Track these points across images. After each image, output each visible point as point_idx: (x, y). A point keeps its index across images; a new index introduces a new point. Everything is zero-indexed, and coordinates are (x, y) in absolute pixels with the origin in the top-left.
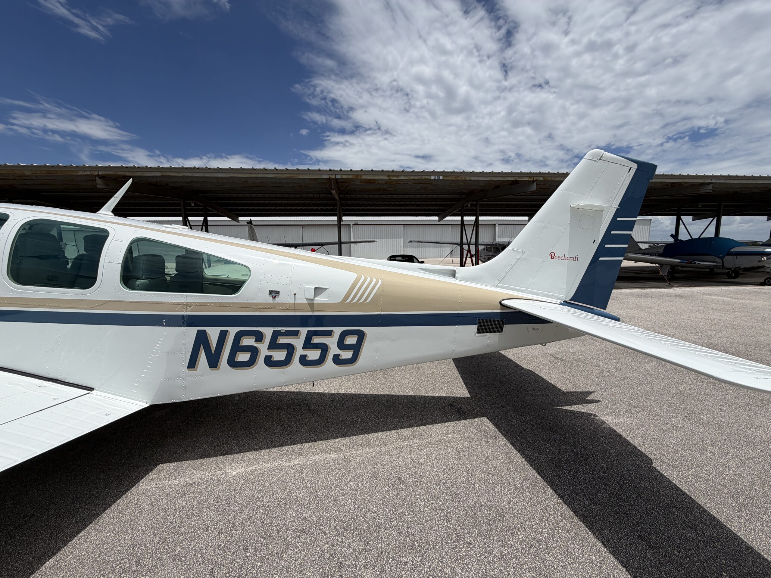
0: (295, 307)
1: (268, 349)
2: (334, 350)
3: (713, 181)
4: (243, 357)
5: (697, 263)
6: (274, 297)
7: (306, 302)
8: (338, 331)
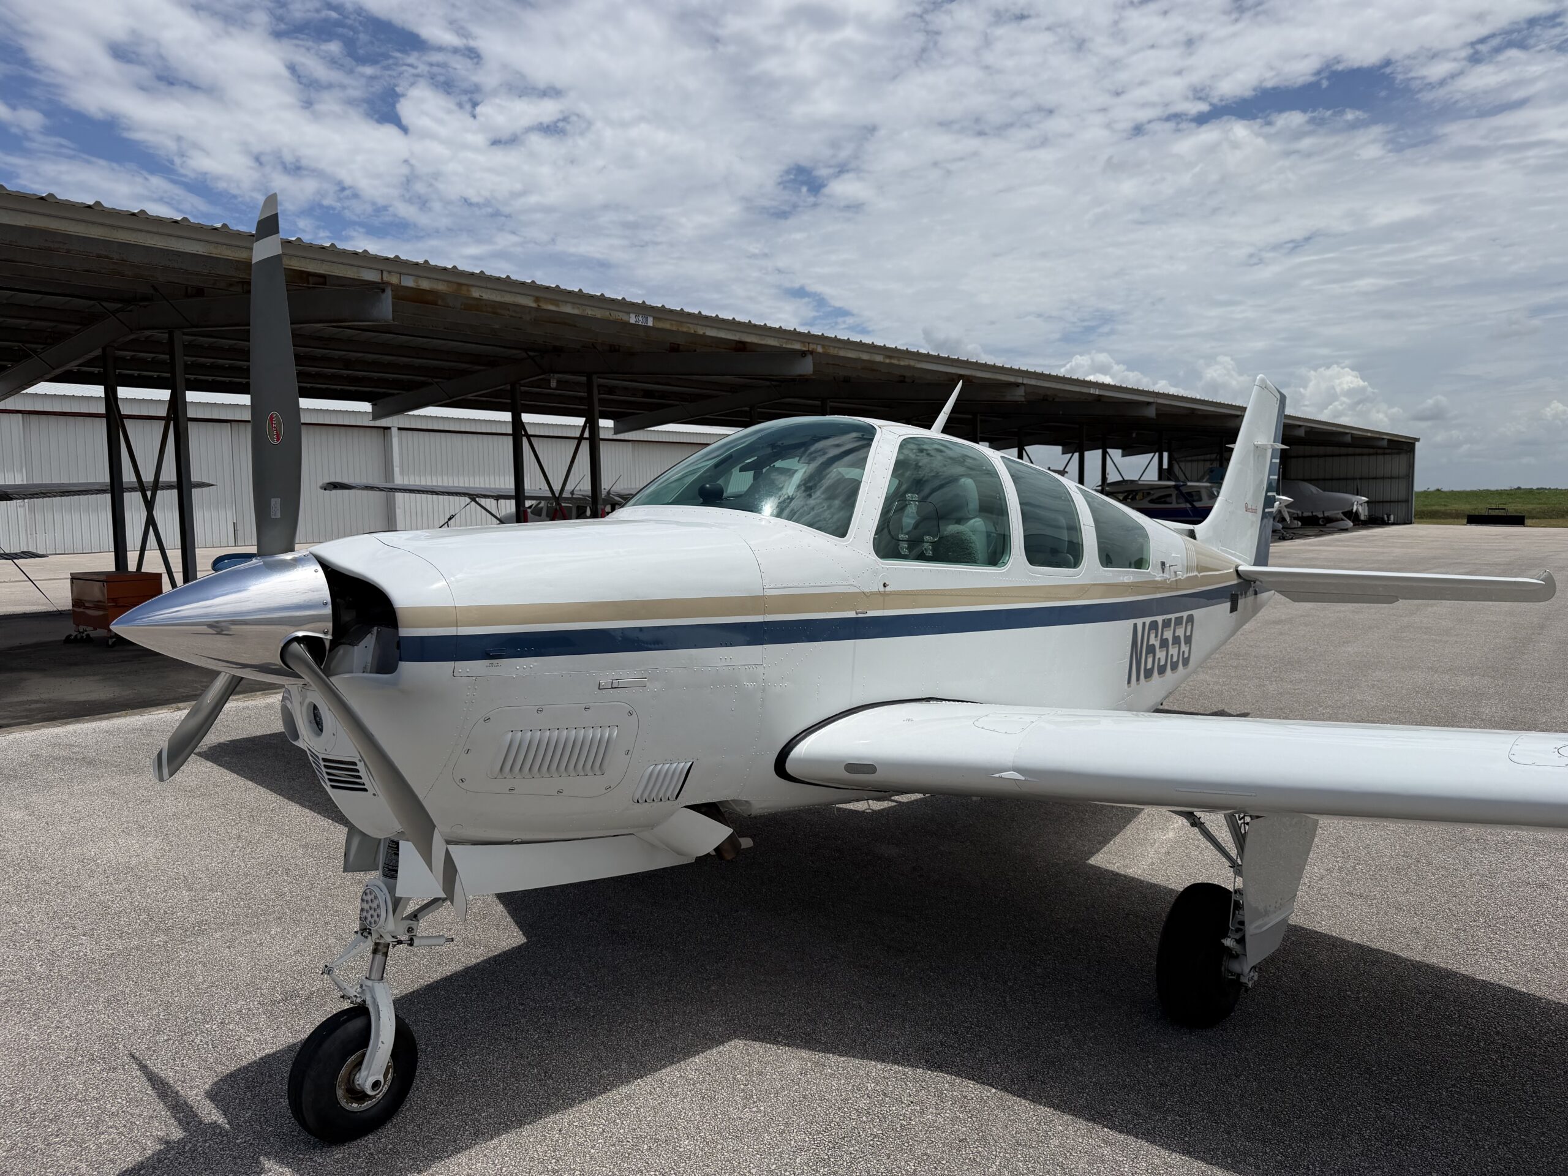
1: (1159, 647)
2: (1183, 645)
3: (1026, 381)
4: (1150, 662)
6: (1163, 571)
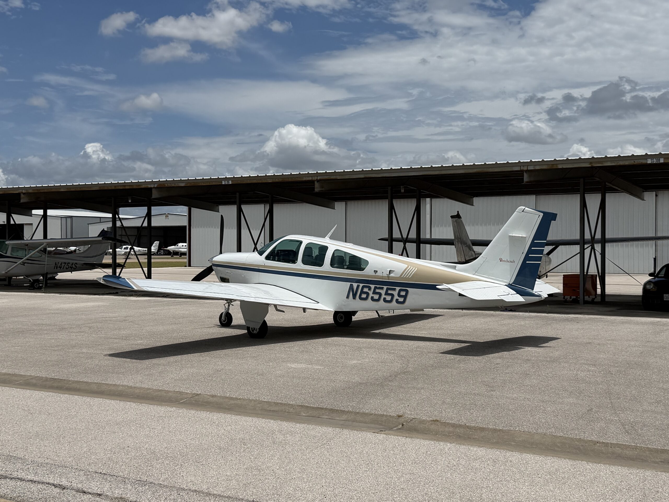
0: (382, 277)
1: (373, 294)
2: (396, 297)
4: (364, 296)
6: (375, 273)
7: (386, 275)
8: (398, 289)
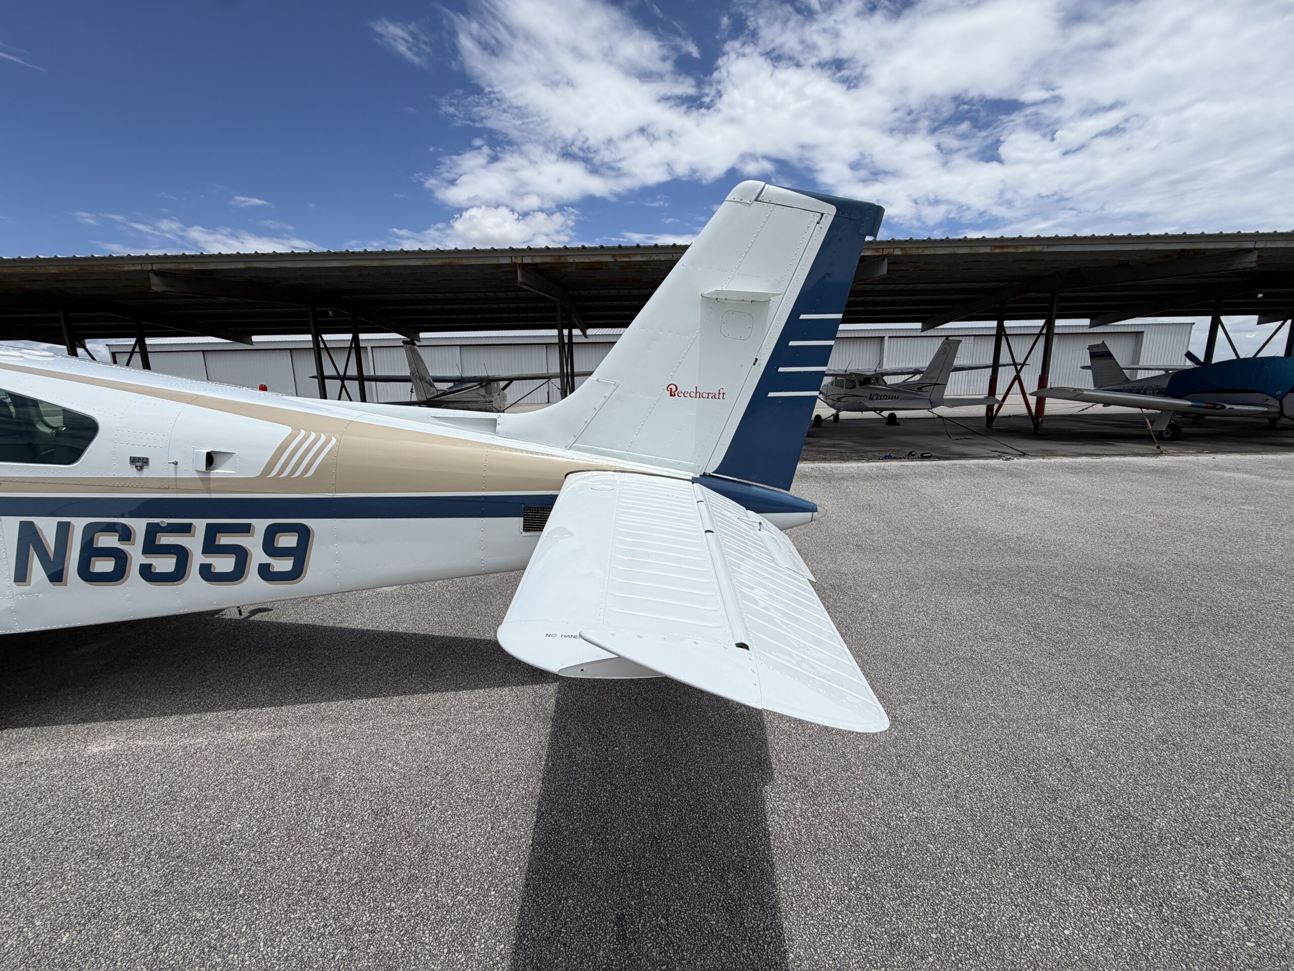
0: (177, 484)
1: (143, 553)
2: (258, 556)
4: (104, 566)
5: (1228, 406)
7: (196, 476)
